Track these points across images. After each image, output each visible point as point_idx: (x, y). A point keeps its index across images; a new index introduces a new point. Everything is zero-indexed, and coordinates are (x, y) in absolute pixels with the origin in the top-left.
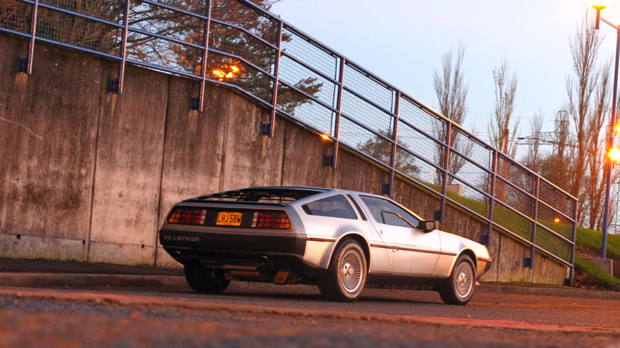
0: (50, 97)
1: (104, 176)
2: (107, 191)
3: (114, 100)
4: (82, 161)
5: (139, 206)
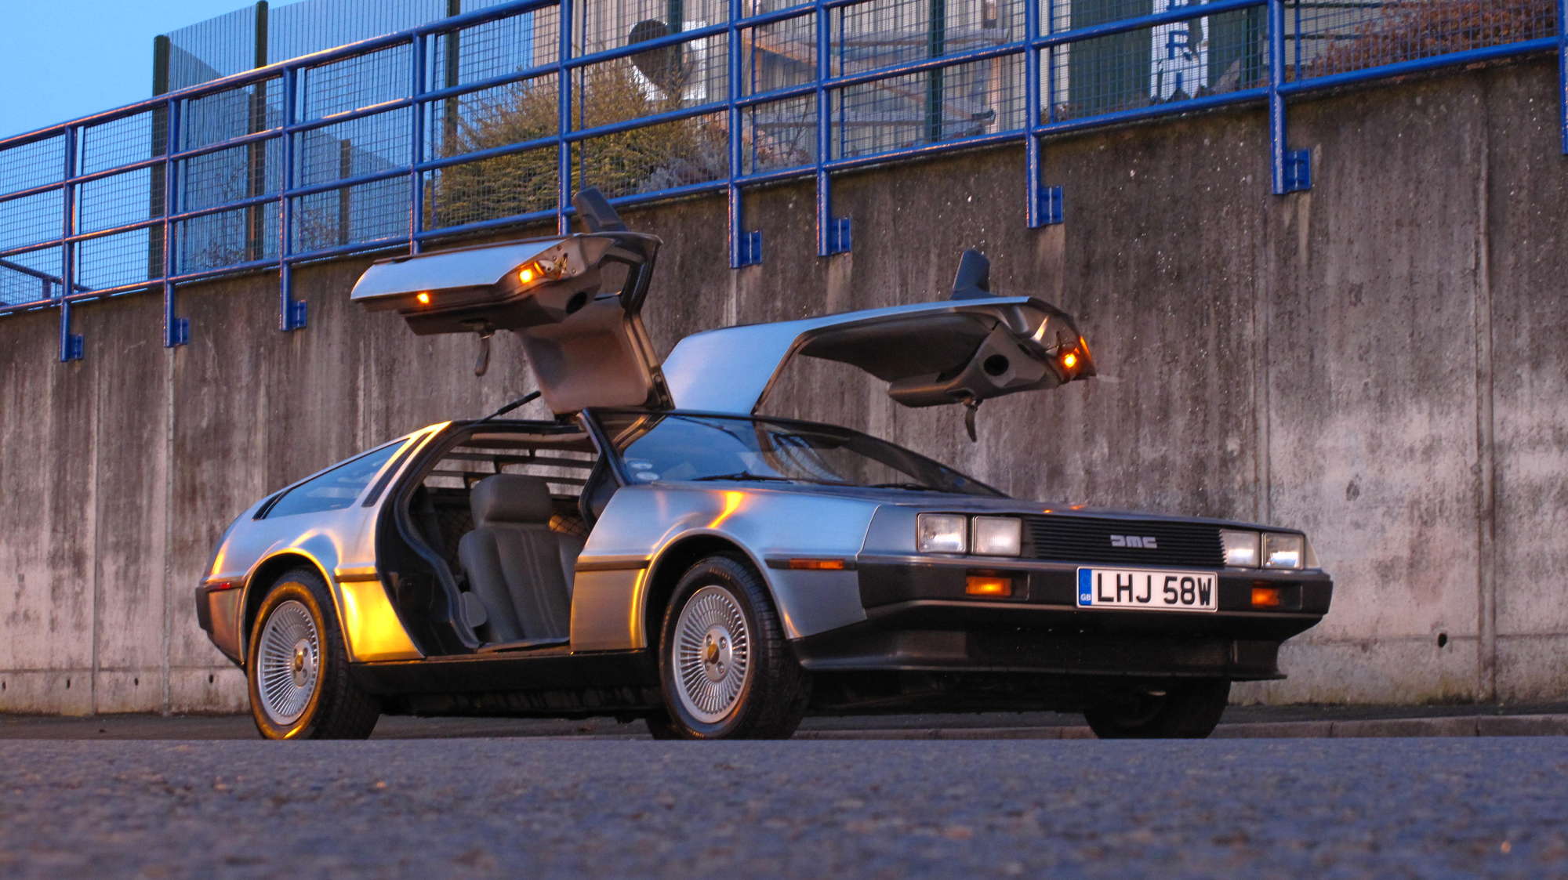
0: (1126, 264)
1: (1295, 445)
3: (1304, 214)
4: (1226, 415)
5: (1416, 514)
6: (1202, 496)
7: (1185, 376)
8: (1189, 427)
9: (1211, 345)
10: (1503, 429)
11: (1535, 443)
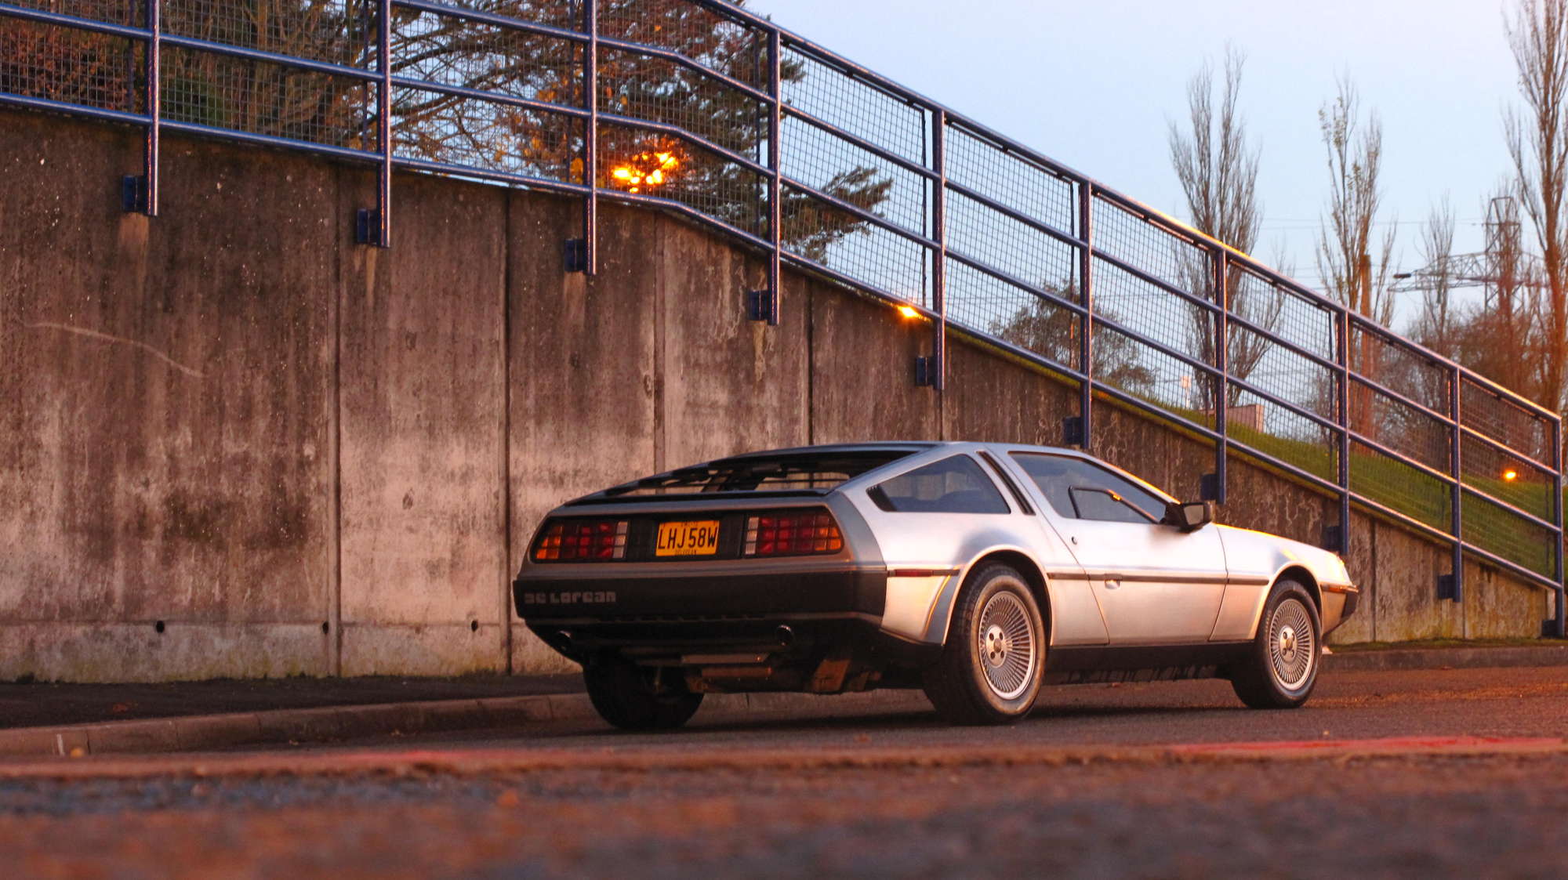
0: (212, 270)
1: (363, 457)
2: (373, 494)
3: (371, 266)
4: (303, 424)
5: (455, 525)
6: (282, 492)
7: (267, 383)
8: (271, 428)
9: (291, 358)
10: (516, 467)
11: (537, 481)
